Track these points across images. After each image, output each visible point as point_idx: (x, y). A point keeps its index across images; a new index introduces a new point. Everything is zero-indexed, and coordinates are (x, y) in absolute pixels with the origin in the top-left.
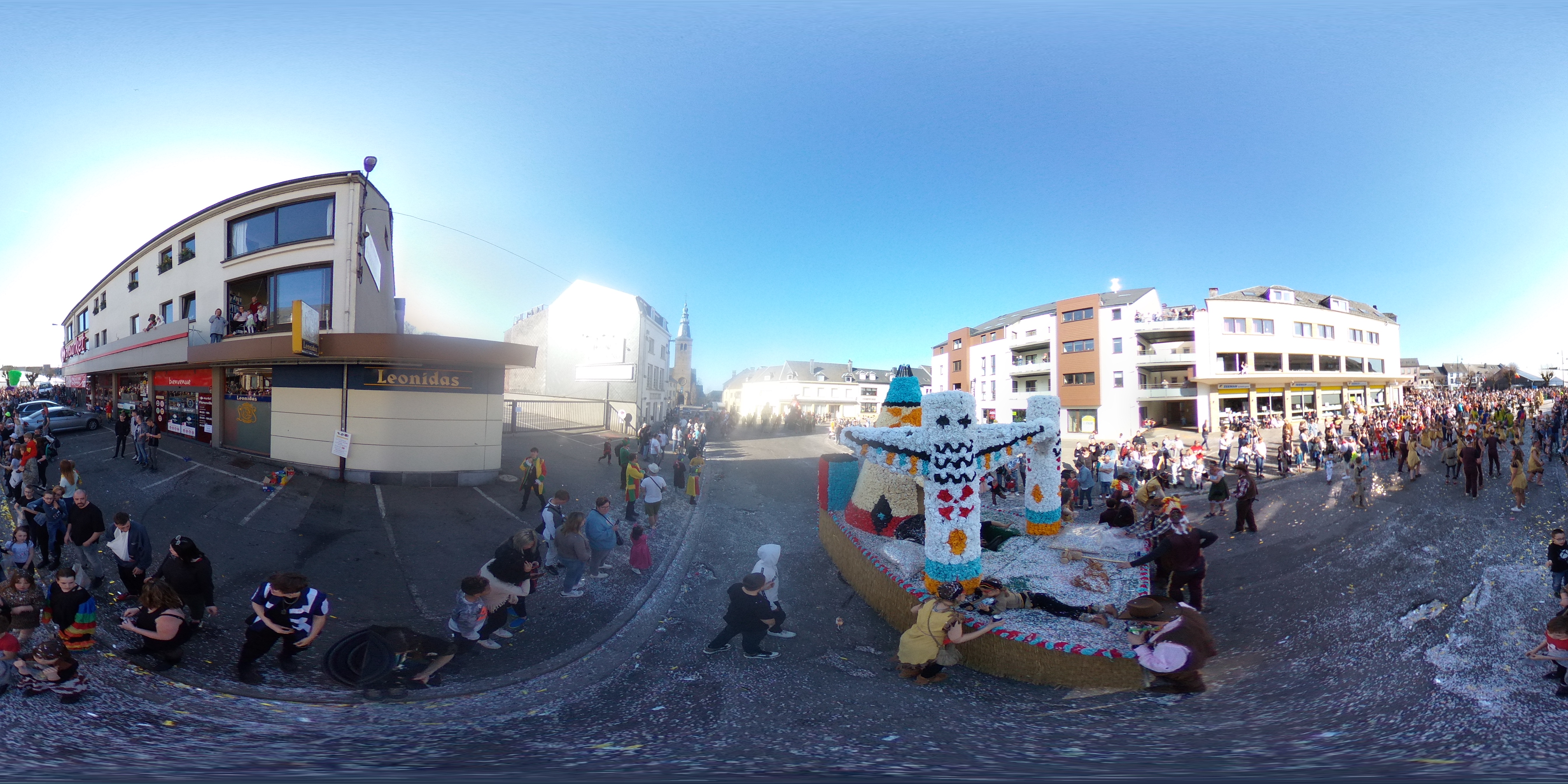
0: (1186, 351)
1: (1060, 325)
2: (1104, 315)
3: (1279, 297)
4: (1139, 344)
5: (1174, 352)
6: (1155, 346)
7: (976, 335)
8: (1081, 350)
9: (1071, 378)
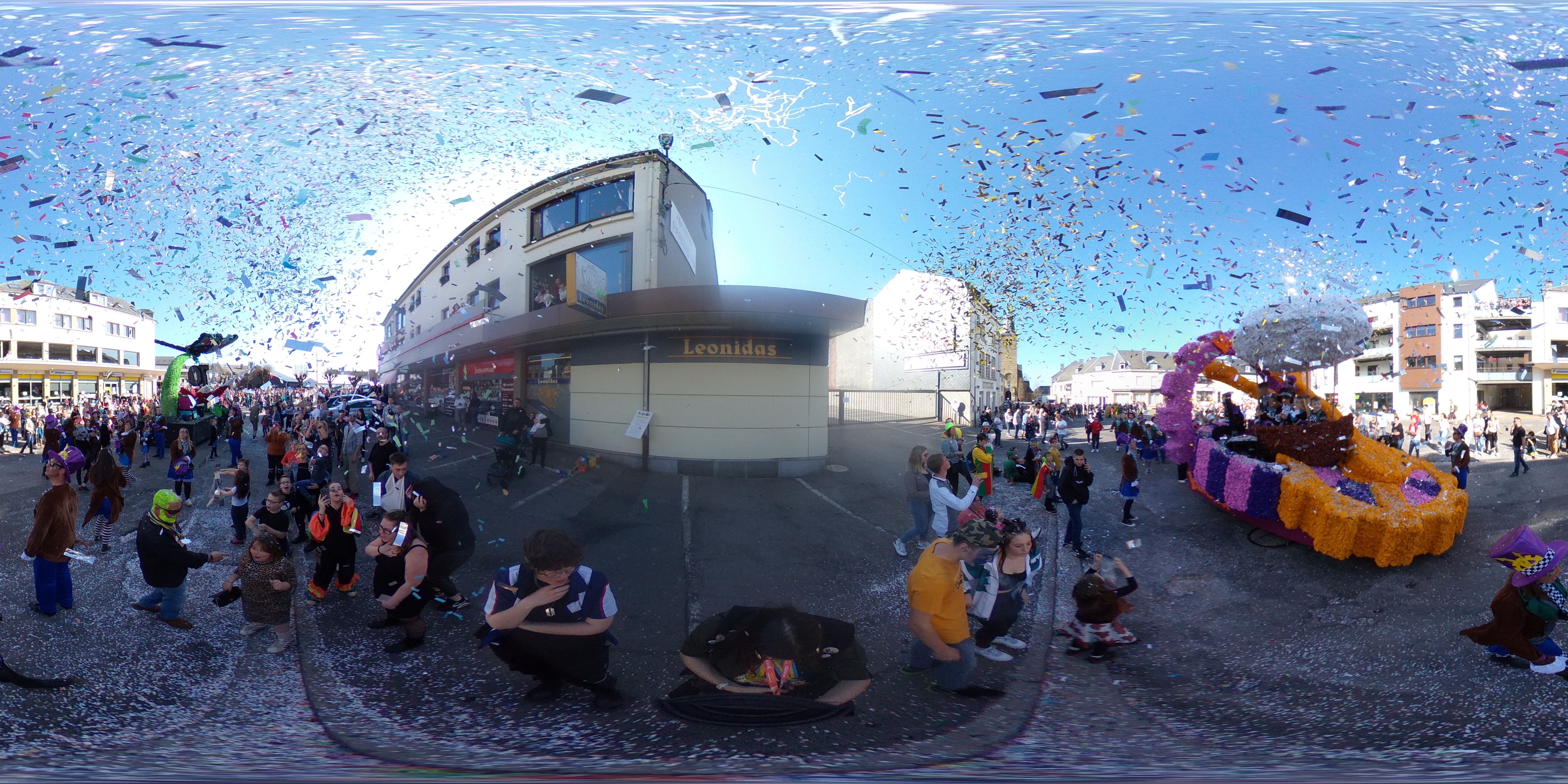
0: (1522, 338)
1: (1403, 312)
2: (1446, 303)
4: (1478, 330)
5: (1510, 338)
6: (1492, 334)
8: (1422, 335)
9: (1412, 362)
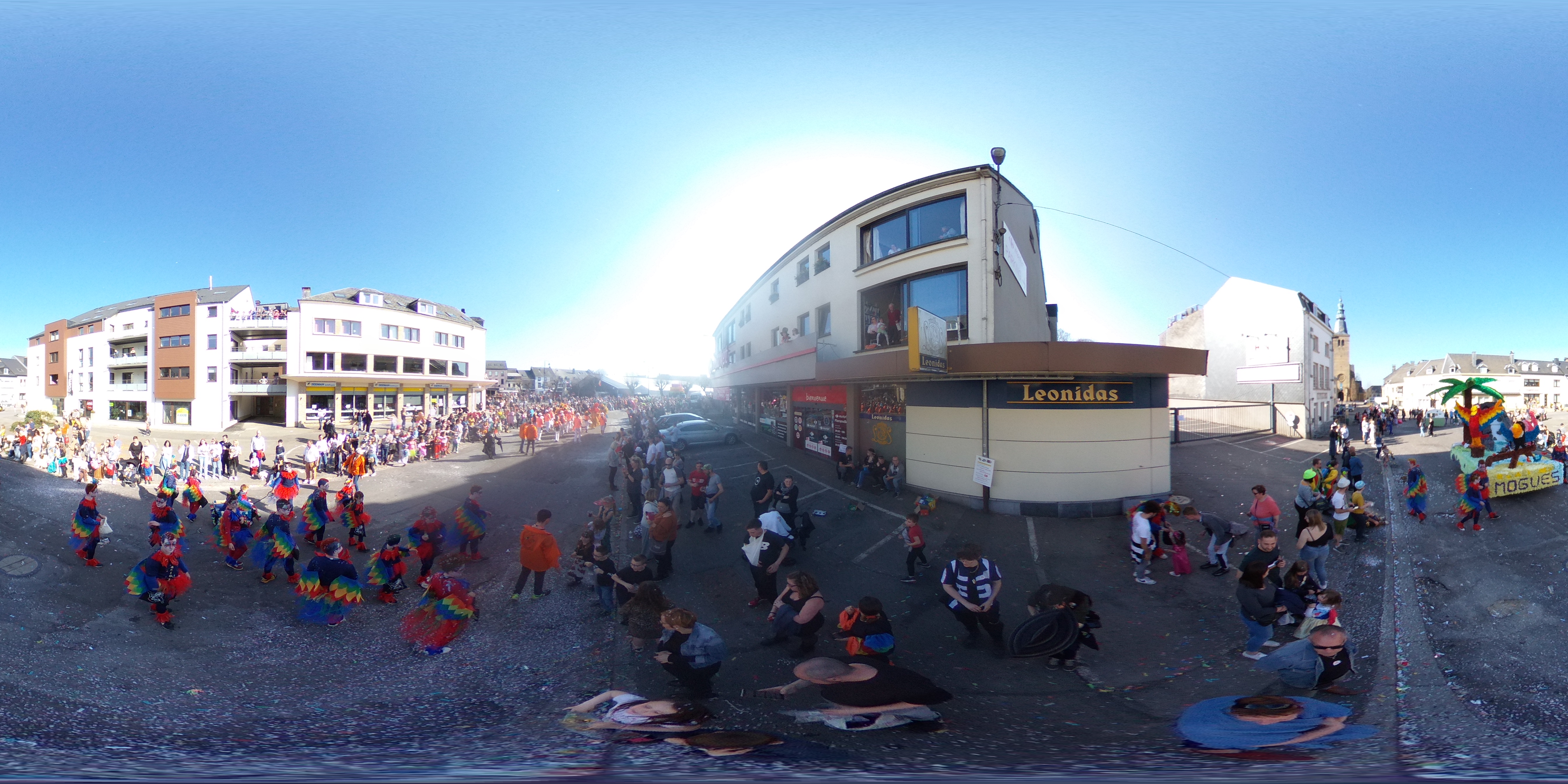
0: (278, 348)
1: (157, 320)
2: (201, 312)
3: (368, 301)
4: (232, 340)
5: (265, 349)
6: (247, 343)
7: (74, 327)
8: (177, 345)
9: (167, 372)
